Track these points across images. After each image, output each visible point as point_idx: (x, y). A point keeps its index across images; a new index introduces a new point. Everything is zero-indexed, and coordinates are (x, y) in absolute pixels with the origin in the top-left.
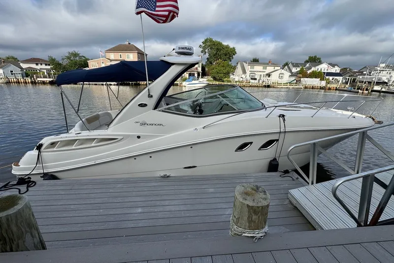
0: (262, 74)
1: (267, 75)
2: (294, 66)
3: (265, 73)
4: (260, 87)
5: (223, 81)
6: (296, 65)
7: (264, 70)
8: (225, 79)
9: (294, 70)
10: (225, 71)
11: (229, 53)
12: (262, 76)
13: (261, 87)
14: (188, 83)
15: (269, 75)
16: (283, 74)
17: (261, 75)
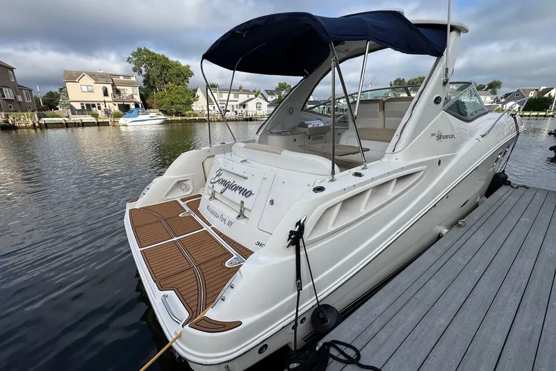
0: (235, 103)
1: (240, 105)
2: (269, 94)
3: (238, 103)
4: (239, 121)
5: (184, 116)
6: (271, 93)
7: (236, 99)
8: (187, 113)
9: (270, 99)
10: (183, 101)
11: (182, 73)
12: (235, 107)
13: (241, 120)
14: (130, 120)
15: (244, 105)
16: (260, 103)
17: (233, 106)
